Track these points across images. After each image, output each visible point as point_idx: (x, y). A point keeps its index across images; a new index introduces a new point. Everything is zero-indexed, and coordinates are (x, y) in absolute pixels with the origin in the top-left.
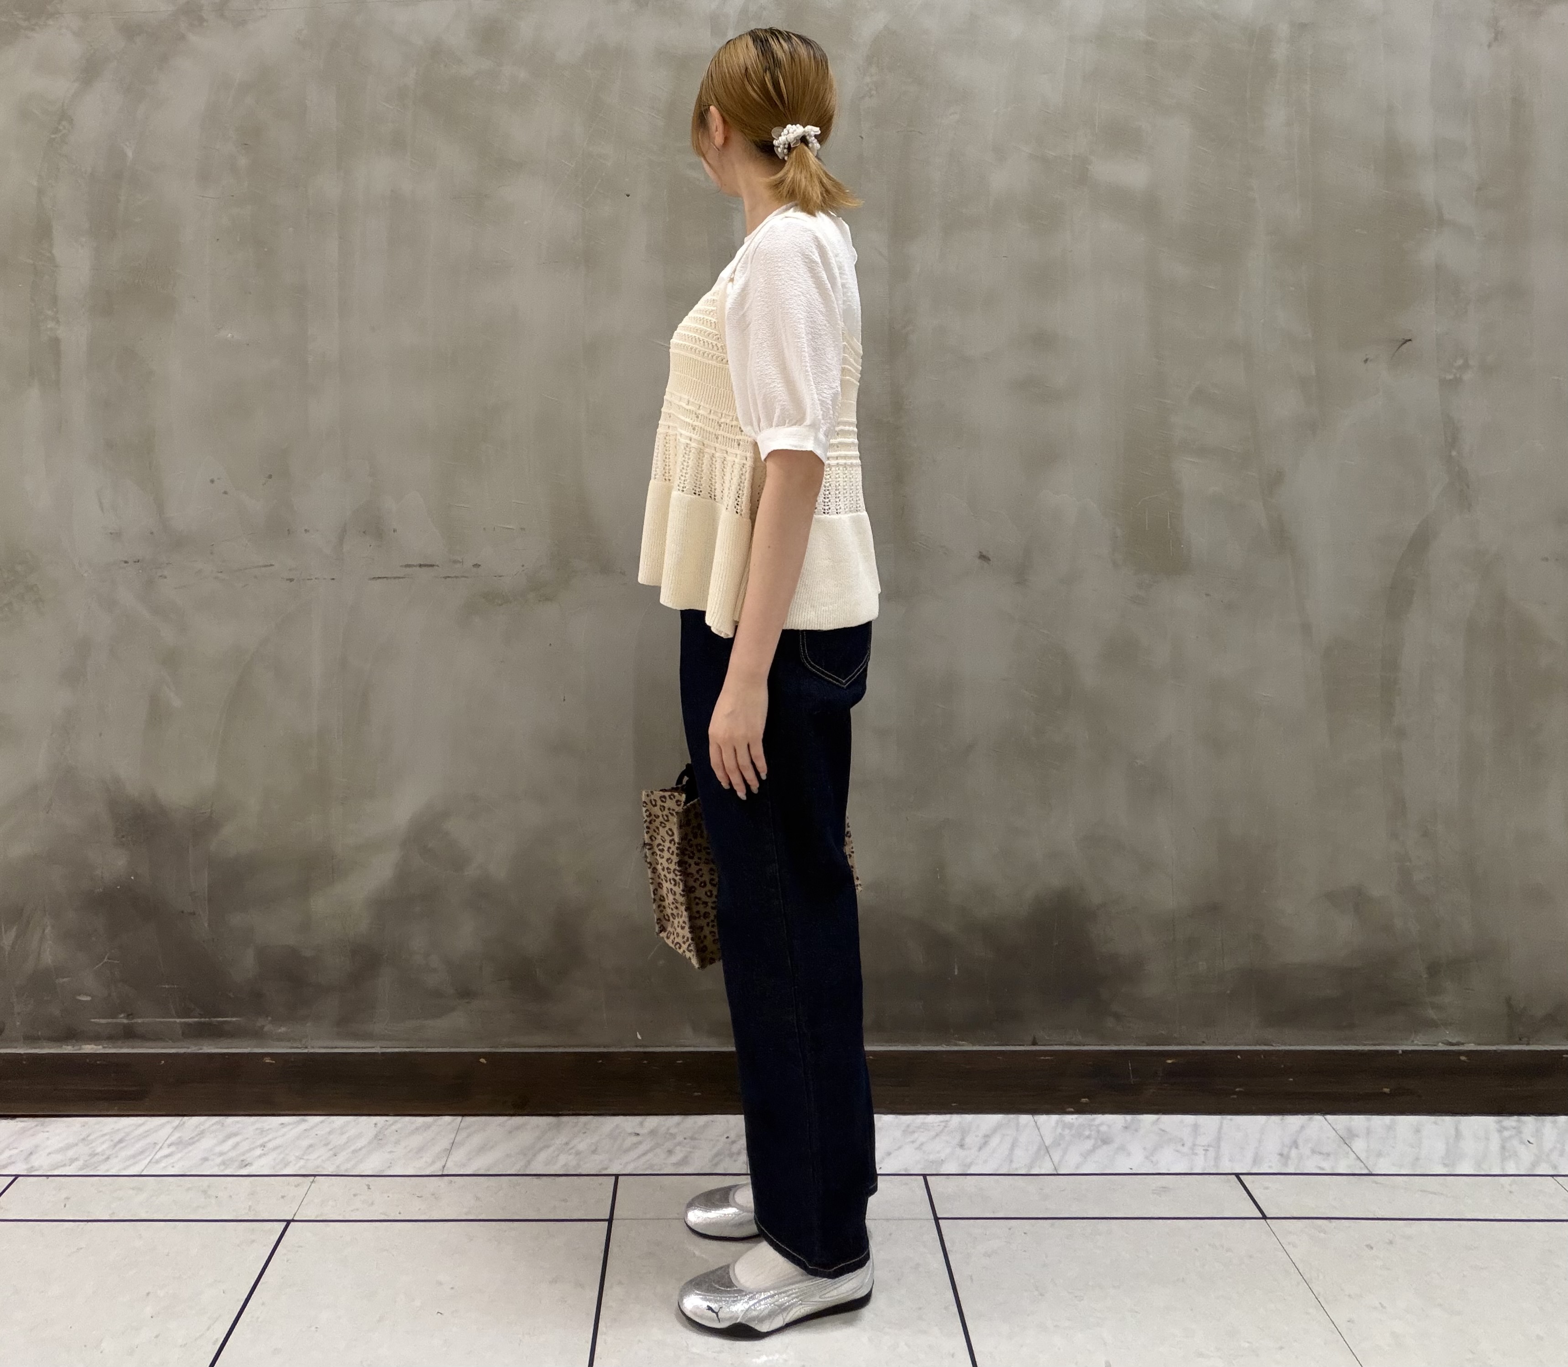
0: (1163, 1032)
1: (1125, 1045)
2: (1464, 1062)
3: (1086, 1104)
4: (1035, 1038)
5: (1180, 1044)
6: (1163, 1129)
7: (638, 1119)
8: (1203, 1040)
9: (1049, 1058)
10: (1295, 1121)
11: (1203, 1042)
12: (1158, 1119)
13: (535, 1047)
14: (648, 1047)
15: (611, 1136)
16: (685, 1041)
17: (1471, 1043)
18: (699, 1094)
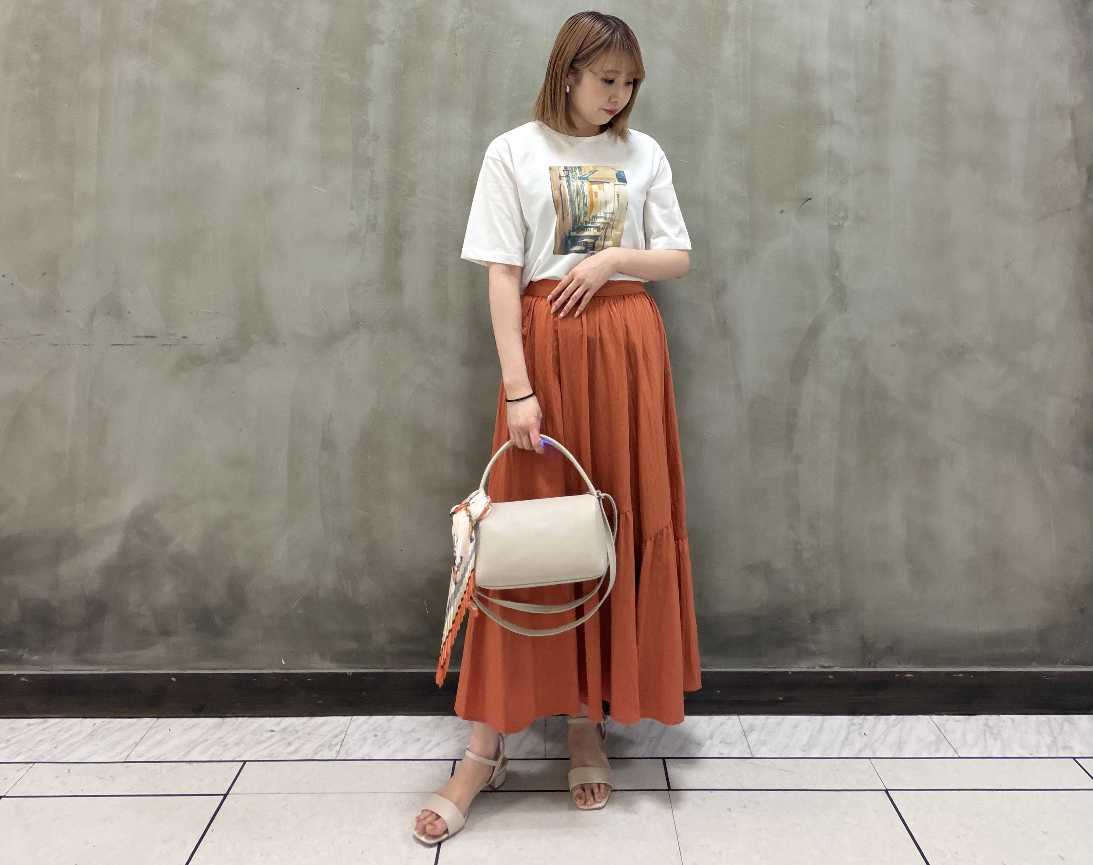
2: (831, 679)
7: (279, 719)
13: (211, 669)
14: (289, 669)
15: (254, 733)
16: (315, 665)
17: (837, 666)
18: (322, 702)
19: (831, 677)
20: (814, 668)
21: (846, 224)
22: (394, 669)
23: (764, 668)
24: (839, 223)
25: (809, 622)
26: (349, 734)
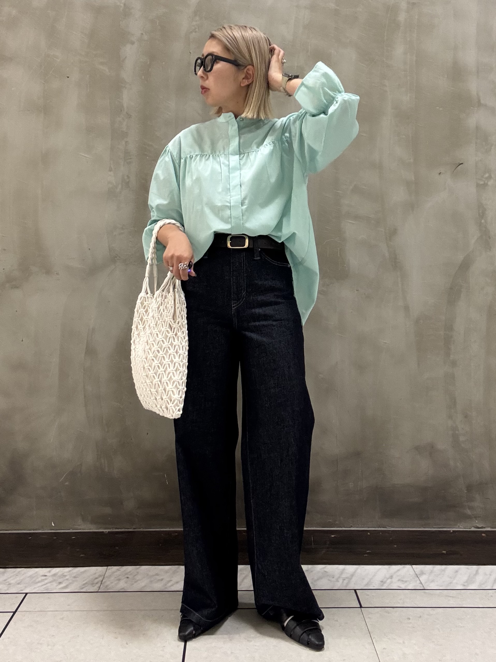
0: (331, 521)
1: (310, 527)
2: (483, 537)
5: (339, 527)
6: (326, 571)
7: (49, 569)
8: (351, 525)
10: (395, 568)
11: (352, 526)
12: (325, 567)
14: (57, 530)
15: (31, 577)
16: (77, 526)
17: (489, 527)
18: (84, 555)
19: (483, 535)
20: (470, 528)
21: (490, 183)
22: (140, 528)
23: (431, 528)
24: (485, 183)
25: (466, 491)
26: (107, 577)
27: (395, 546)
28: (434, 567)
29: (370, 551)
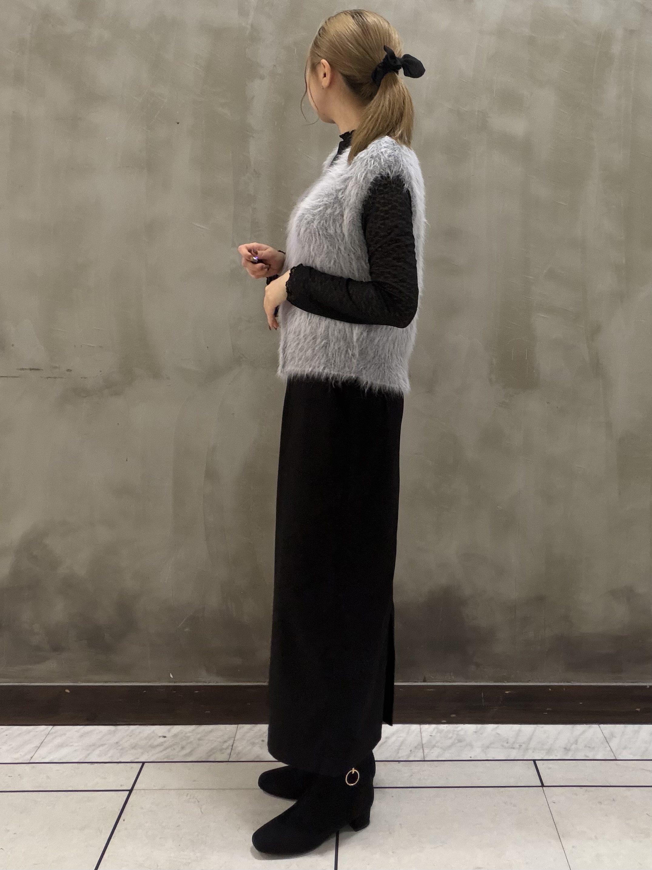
0: (505, 674)
1: (480, 682)
3: (453, 717)
4: (425, 678)
5: (515, 682)
6: (498, 733)
7: (168, 727)
8: (530, 679)
9: (433, 690)
10: (580, 728)
11: (530, 680)
12: (496, 728)
13: (101, 682)
15: (148, 738)
16: (201, 679)
18: (209, 712)
23: (623, 683)
26: (238, 740)
27: (581, 703)
28: (625, 727)
29: (550, 709)
